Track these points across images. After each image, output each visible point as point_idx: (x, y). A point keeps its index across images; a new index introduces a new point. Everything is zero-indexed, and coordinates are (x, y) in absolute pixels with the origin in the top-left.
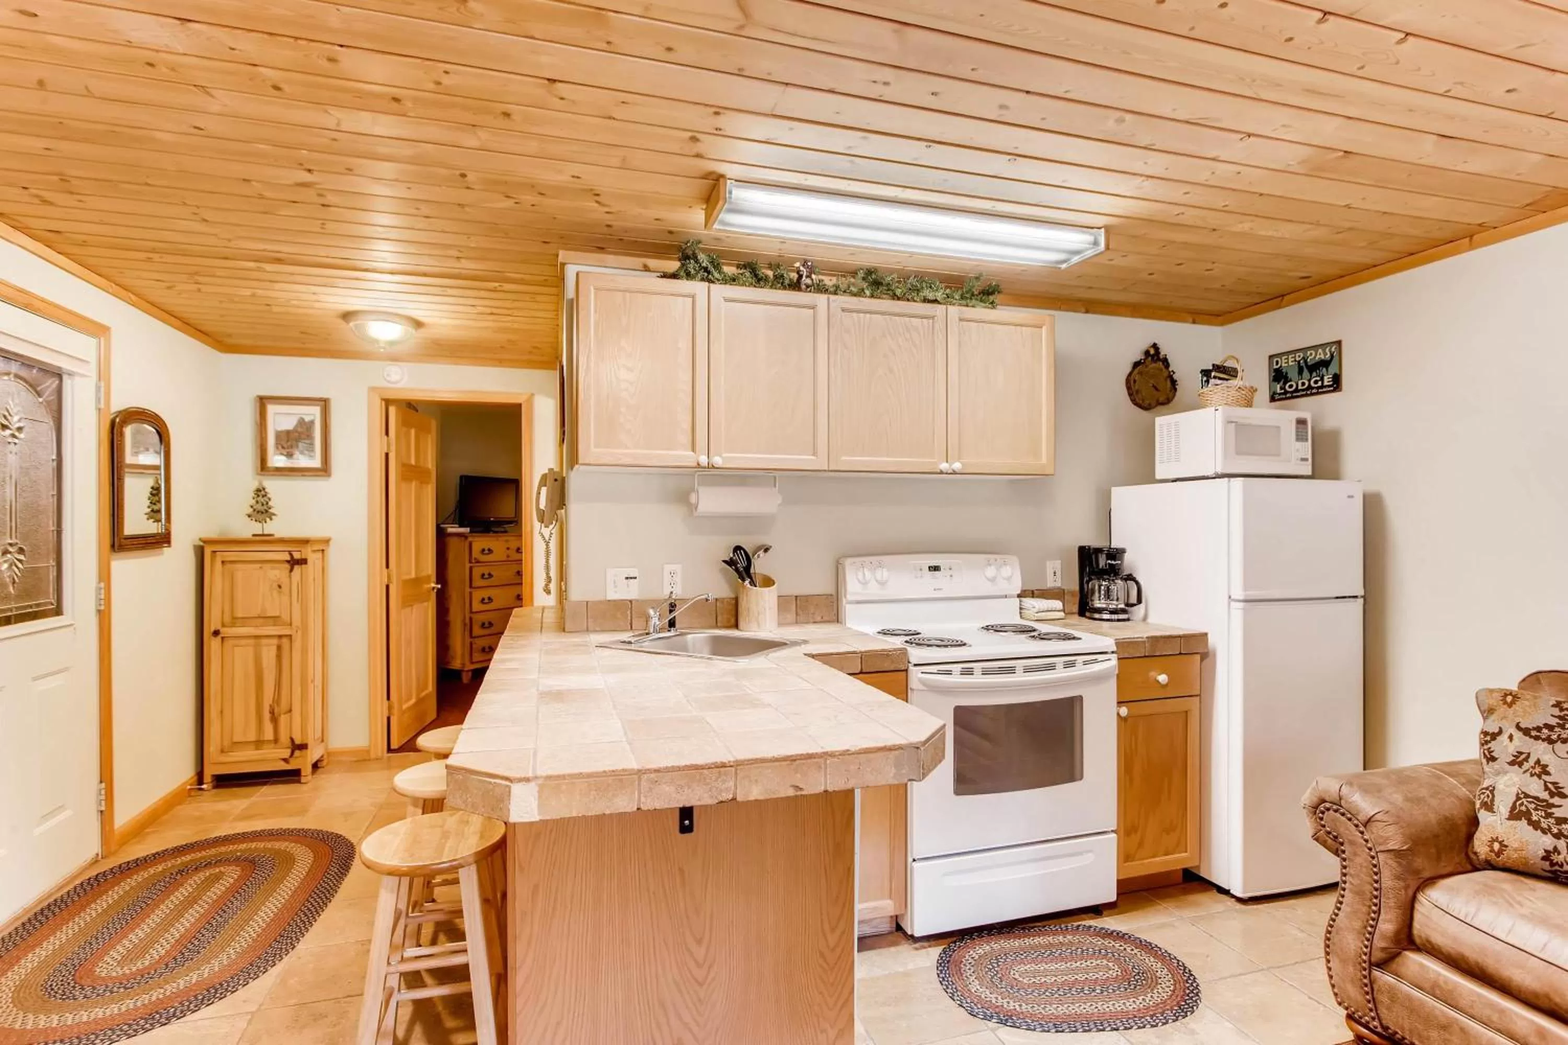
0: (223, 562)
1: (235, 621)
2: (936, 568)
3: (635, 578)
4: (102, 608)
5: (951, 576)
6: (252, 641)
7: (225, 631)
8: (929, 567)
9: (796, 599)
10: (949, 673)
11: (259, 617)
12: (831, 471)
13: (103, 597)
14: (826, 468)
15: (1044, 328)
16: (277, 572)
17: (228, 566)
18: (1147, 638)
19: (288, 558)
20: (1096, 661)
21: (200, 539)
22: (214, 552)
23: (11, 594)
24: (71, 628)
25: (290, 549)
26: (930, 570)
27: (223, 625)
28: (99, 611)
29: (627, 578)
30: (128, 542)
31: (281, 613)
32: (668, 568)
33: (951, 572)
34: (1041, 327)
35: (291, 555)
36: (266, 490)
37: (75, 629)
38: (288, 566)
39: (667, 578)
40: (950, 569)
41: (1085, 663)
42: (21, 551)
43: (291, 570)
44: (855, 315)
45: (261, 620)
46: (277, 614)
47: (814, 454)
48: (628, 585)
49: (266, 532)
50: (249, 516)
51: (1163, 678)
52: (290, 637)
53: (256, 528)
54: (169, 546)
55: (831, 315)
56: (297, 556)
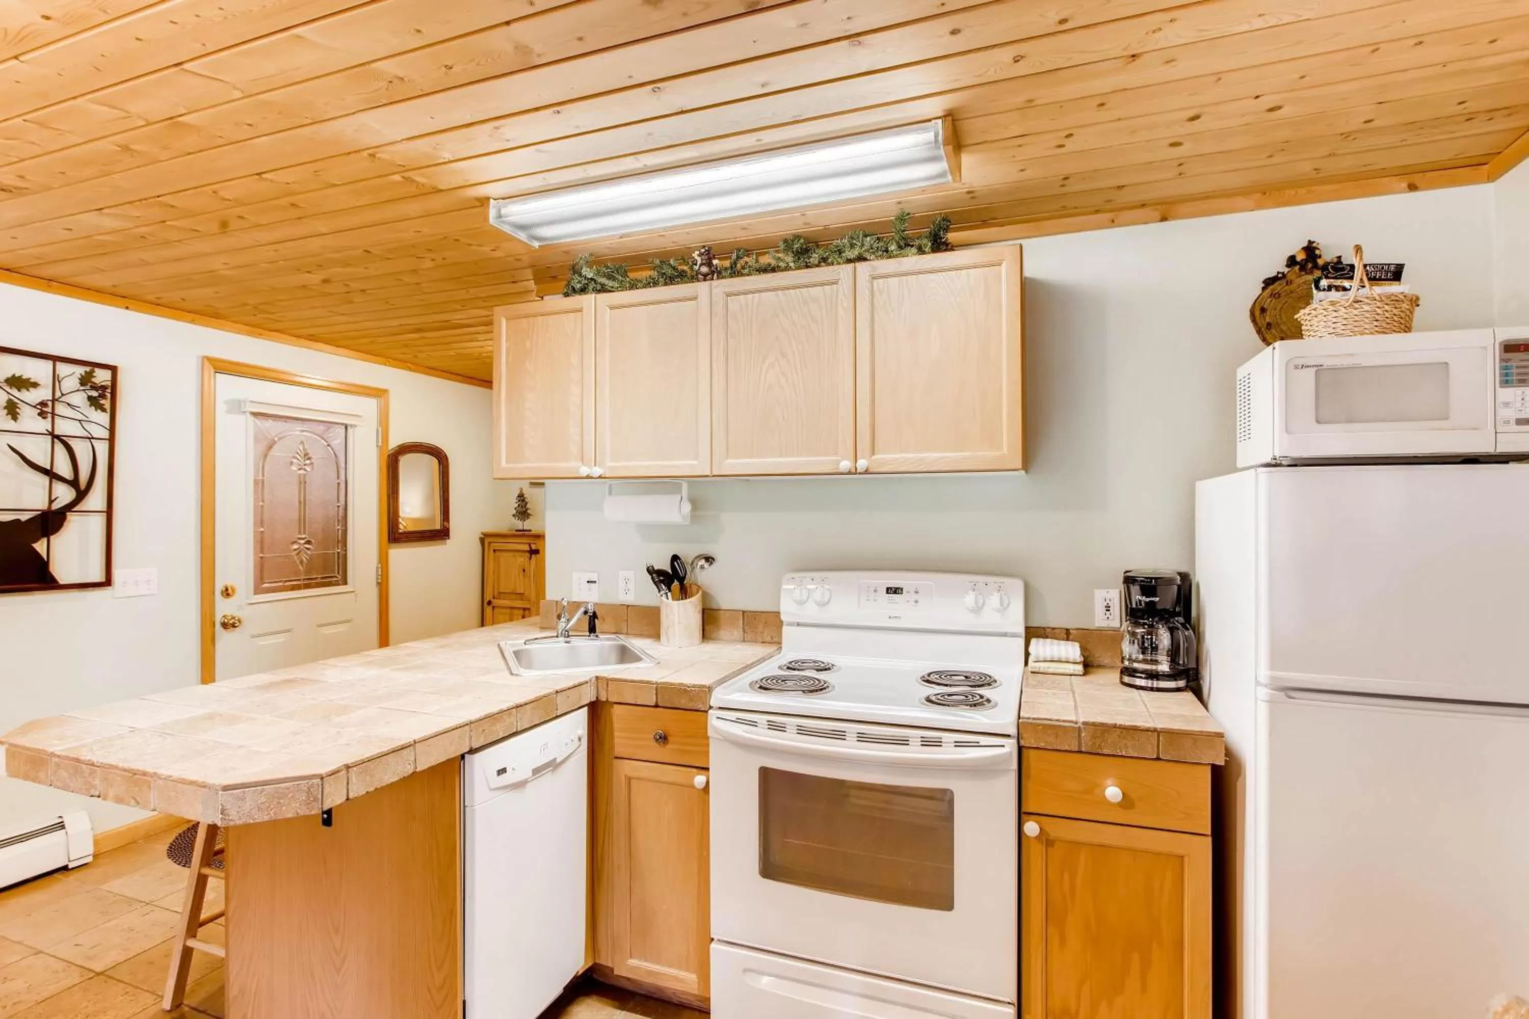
0: (494, 551)
1: (500, 595)
2: (894, 591)
3: (595, 582)
4: (380, 581)
5: (916, 602)
6: (507, 611)
7: (496, 602)
8: (888, 589)
9: (743, 615)
10: (754, 724)
11: (512, 593)
12: (714, 476)
13: (380, 573)
14: (708, 473)
15: (1004, 265)
16: (522, 559)
17: (498, 553)
18: (1084, 723)
19: (529, 549)
20: (977, 745)
21: (482, 533)
22: (490, 543)
23: (300, 570)
24: (353, 594)
25: (530, 542)
26: (887, 593)
27: (494, 598)
28: (378, 583)
29: (588, 582)
30: (401, 536)
31: (524, 591)
32: (623, 574)
33: (915, 597)
34: (1000, 265)
35: (530, 547)
36: (525, 496)
37: (356, 595)
38: (528, 555)
39: (622, 584)
40: (917, 592)
41: (958, 744)
42: (308, 542)
43: (530, 558)
44: (742, 297)
45: (514, 596)
46: (522, 592)
47: (696, 459)
48: (590, 590)
49: (525, 528)
50: (514, 516)
51: (1113, 793)
52: (529, 609)
53: (519, 525)
54: (449, 538)
55: (713, 303)
56: (534, 547)
